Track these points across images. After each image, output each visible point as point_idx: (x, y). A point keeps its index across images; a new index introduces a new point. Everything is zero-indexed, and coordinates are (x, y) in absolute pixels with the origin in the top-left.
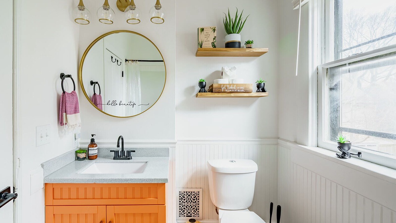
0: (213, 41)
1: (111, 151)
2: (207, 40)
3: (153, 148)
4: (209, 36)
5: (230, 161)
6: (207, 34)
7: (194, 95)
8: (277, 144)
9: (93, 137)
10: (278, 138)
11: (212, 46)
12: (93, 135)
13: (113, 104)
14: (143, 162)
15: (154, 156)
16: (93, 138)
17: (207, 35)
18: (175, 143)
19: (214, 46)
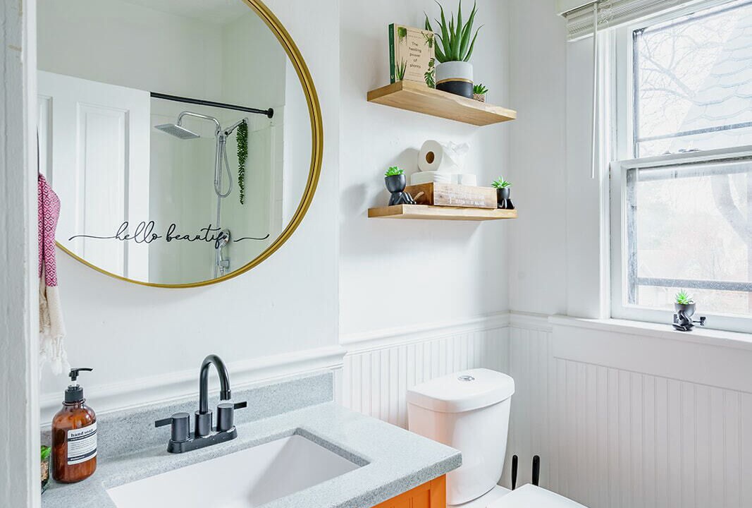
0: (429, 70)
1: (158, 424)
2: (415, 64)
3: (290, 383)
4: (417, 53)
5: (460, 378)
6: (414, 47)
7: (364, 211)
8: (509, 325)
9: (74, 379)
10: (510, 311)
11: (427, 83)
12: (74, 375)
13: (141, 237)
14: (284, 434)
15: (292, 409)
16: (74, 384)
17: (416, 50)
18: (341, 355)
19: (431, 83)
